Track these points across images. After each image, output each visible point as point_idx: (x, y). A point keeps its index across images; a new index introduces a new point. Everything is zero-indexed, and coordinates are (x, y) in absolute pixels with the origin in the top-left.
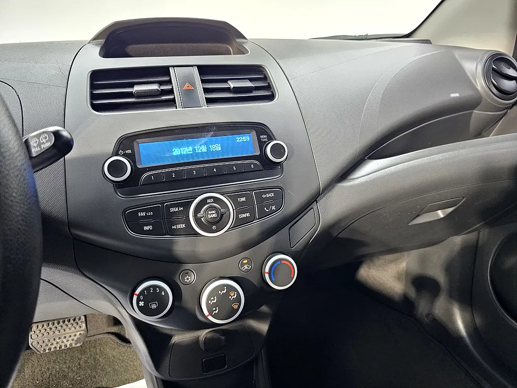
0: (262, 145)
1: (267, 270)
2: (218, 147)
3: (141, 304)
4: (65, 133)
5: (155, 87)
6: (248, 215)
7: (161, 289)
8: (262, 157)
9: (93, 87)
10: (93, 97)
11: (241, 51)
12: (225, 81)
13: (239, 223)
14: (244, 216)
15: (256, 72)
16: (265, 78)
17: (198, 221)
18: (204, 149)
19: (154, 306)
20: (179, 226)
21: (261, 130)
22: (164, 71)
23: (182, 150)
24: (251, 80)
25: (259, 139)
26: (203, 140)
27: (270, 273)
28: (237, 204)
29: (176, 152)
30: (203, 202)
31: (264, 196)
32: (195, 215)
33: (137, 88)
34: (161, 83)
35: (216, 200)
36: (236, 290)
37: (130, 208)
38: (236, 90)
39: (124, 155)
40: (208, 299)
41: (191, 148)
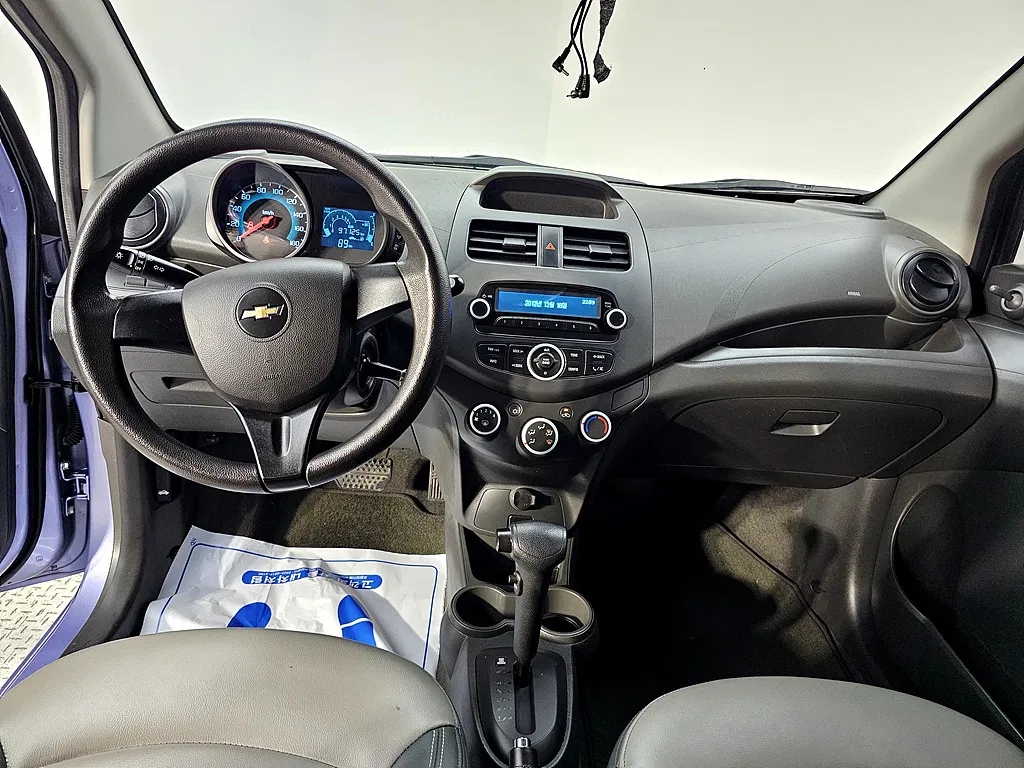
0: (604, 310)
1: (584, 420)
2: (563, 306)
3: (476, 419)
4: (460, 280)
5: (521, 242)
6: (577, 369)
7: (494, 412)
8: (602, 322)
9: (472, 234)
10: (471, 244)
11: (613, 215)
12: (587, 245)
13: (567, 374)
14: (573, 369)
15: (620, 239)
16: (627, 247)
17: (533, 365)
18: (552, 305)
19: (485, 424)
20: (517, 366)
21: (606, 297)
22: (532, 228)
23: (533, 303)
24: (612, 247)
25: (603, 304)
26: (553, 297)
27: (585, 424)
28: (569, 357)
29: (528, 303)
30: (541, 350)
31: (595, 356)
32: (532, 359)
33: (507, 241)
34: (527, 239)
35: (552, 350)
36: (552, 429)
37: (483, 342)
38: (594, 255)
39: (486, 299)
40: (529, 430)
41: (541, 302)
